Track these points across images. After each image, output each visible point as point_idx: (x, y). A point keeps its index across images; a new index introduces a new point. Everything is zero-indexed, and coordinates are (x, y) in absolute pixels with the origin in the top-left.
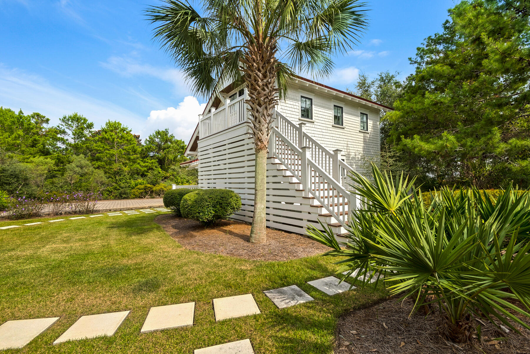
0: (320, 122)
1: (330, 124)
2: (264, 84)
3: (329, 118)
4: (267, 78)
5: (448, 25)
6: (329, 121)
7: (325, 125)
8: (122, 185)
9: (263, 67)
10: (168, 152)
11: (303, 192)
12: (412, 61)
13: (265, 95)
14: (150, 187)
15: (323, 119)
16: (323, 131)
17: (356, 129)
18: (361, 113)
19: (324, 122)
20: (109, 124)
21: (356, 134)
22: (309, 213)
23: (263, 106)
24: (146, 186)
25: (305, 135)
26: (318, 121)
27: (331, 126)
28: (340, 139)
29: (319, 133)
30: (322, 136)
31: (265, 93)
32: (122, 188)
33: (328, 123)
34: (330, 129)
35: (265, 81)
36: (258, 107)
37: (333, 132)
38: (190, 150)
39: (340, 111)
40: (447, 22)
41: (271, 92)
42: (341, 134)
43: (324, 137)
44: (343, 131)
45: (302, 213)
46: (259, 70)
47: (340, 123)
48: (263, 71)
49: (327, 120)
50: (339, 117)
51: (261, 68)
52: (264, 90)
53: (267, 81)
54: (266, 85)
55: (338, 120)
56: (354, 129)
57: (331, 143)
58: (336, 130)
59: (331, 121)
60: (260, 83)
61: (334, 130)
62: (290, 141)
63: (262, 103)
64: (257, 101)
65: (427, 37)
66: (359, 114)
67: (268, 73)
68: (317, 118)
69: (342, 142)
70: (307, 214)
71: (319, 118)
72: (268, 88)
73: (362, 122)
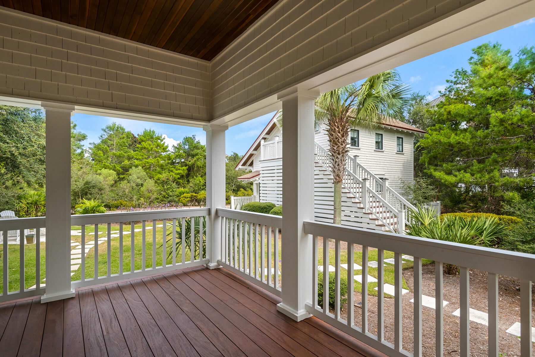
0: (365, 148)
1: (372, 149)
2: (342, 141)
3: (371, 144)
4: (344, 137)
5: (472, 61)
6: (372, 146)
7: (369, 151)
8: (171, 194)
9: (342, 130)
10: (198, 159)
11: (364, 209)
12: (441, 93)
13: (343, 148)
14: (195, 196)
15: (367, 146)
16: (367, 155)
17: (393, 151)
18: (397, 137)
19: (368, 148)
20: (145, 132)
21: (393, 155)
22: (368, 224)
23: (341, 155)
24: (192, 195)
25: (359, 165)
26: (363, 148)
27: (373, 151)
28: (380, 161)
29: (364, 157)
30: (366, 160)
31: (342, 146)
32: (171, 196)
33: (371, 149)
34: (373, 153)
35: (343, 139)
36: (338, 155)
37: (374, 156)
38: (242, 165)
39: (380, 137)
40: (472, 58)
41: (346, 145)
42: (381, 156)
43: (368, 160)
44: (382, 154)
45: (363, 223)
46: (339, 132)
47: (380, 148)
48: (342, 133)
49: (370, 146)
50: (379, 142)
51: (340, 131)
52: (342, 145)
53: (344, 139)
54: (344, 142)
55: (379, 145)
56: (392, 151)
57: (373, 165)
58: (378, 154)
59: (373, 147)
60: (340, 141)
61: (375, 154)
62: (350, 171)
63: (340, 153)
64: (337, 152)
65: (455, 70)
66: (396, 139)
67: (345, 134)
68: (362, 145)
69: (381, 163)
70: (367, 224)
71: (364, 146)
72: (344, 143)
73: (398, 145)
